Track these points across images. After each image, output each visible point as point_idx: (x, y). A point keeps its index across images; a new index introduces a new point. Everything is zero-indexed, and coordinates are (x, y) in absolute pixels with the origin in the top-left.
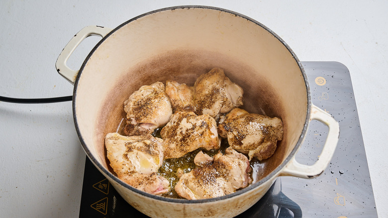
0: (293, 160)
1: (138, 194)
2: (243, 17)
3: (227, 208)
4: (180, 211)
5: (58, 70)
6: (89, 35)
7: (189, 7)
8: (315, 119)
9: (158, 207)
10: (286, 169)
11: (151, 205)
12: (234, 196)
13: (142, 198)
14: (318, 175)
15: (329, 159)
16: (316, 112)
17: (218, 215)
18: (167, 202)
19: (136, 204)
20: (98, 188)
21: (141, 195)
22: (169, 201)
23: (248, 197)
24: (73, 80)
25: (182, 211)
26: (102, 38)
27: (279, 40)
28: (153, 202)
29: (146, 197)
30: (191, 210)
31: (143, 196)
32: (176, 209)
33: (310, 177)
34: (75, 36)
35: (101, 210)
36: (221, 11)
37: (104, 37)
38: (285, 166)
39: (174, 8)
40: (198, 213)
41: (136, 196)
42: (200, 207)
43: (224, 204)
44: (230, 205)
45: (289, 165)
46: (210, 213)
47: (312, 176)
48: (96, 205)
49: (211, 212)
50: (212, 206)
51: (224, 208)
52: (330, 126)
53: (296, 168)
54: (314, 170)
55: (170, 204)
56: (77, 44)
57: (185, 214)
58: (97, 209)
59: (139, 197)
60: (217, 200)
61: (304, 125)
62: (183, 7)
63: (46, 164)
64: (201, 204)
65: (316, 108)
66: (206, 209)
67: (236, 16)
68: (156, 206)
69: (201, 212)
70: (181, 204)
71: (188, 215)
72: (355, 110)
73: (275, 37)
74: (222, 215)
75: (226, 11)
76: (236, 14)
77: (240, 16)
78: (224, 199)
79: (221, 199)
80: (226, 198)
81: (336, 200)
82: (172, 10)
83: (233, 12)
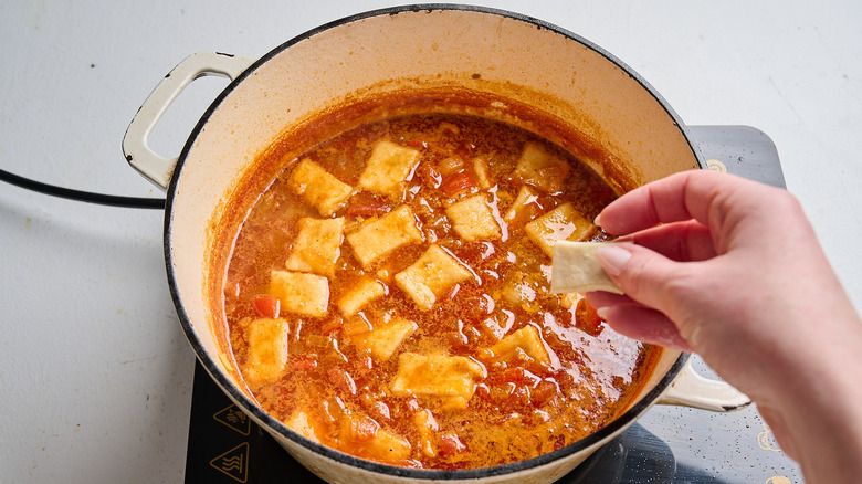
0: (689, 369)
1: (326, 459)
2: (556, 31)
5: (129, 158)
6: (201, 74)
7: (430, 8)
10: (673, 392)
12: (555, 459)
14: (748, 404)
18: (397, 478)
20: (226, 421)
21: (332, 461)
22: (400, 476)
24: (164, 180)
26: (230, 82)
27: (641, 84)
29: (345, 466)
31: (338, 463)
33: (728, 409)
34: (168, 76)
35: (234, 472)
36: (505, 16)
37: (234, 78)
38: (670, 385)
39: (394, 11)
41: (321, 460)
45: (679, 381)
47: (735, 408)
48: (221, 460)
53: (694, 388)
56: (173, 96)
58: (224, 471)
62: (415, 8)
67: (539, 28)
70: (430, 481)
73: (631, 76)
75: (515, 17)
76: (540, 25)
77: (548, 27)
78: (531, 467)
79: (526, 468)
80: (535, 466)
81: (761, 438)
82: (392, 14)
83: (531, 20)
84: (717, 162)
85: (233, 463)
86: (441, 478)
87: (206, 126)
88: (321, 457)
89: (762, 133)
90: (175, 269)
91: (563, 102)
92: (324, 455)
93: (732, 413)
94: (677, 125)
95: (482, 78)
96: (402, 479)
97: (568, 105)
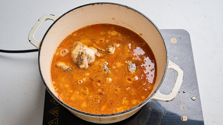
0: (158, 92)
2: (132, 10)
4: (98, 119)
5: (30, 41)
6: (46, 20)
7: (102, 3)
8: (171, 69)
9: (86, 117)
10: (154, 97)
16: (171, 64)
20: (53, 102)
22: (92, 115)
23: (134, 111)
24: (38, 46)
27: (152, 23)
31: (78, 112)
32: (96, 118)
34: (39, 20)
35: (55, 114)
36: (120, 6)
37: (55, 21)
39: (93, 4)
40: (107, 120)
44: (124, 116)
45: (156, 94)
46: (114, 119)
48: (52, 111)
51: (121, 117)
52: (178, 72)
53: (160, 96)
54: (169, 97)
56: (40, 26)
57: (100, 120)
58: (52, 113)
60: (117, 115)
61: (165, 72)
62: (98, 3)
63: (24, 87)
64: (109, 116)
65: (171, 62)
66: (112, 118)
69: (109, 119)
71: (102, 120)
72: (192, 57)
75: (122, 6)
76: (128, 8)
77: (130, 8)
79: (120, 114)
80: (122, 113)
81: (181, 107)
82: (92, 5)
83: (126, 7)
85: (55, 112)
87: (48, 33)
89: (186, 31)
90: (41, 68)
92: (75, 111)
93: (168, 102)
96: (92, 116)
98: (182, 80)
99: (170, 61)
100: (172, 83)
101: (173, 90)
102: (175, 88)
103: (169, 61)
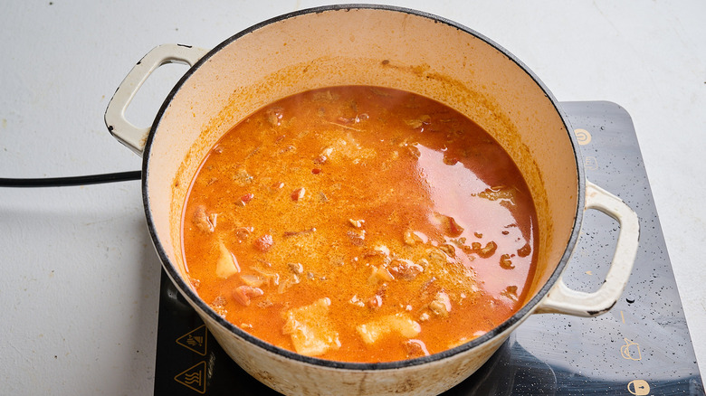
0: (561, 283)
1: (278, 357)
2: (449, 25)
3: (439, 376)
4: (354, 384)
5: (110, 129)
7: (349, 8)
8: (594, 208)
9: (313, 379)
10: (548, 301)
11: (298, 376)
12: (458, 353)
13: (286, 363)
14: (608, 309)
15: (625, 280)
16: (595, 193)
17: (419, 389)
18: (334, 369)
19: (265, 375)
20: (187, 345)
21: (283, 358)
22: (337, 367)
23: (478, 354)
24: (140, 145)
25: (358, 385)
26: (190, 68)
27: (519, 64)
28: (306, 368)
29: (293, 362)
30: (375, 381)
31: (288, 359)
32: (347, 380)
33: (593, 313)
34: (139, 63)
35: (195, 385)
36: (409, 13)
37: (193, 65)
38: (546, 296)
39: (319, 10)
40: (386, 388)
41: (274, 359)
42: (394, 375)
43: (436, 369)
44: (445, 370)
45: (554, 292)
46: (408, 387)
47: (597, 312)
48: (183, 376)
49: (410, 385)
50: (416, 373)
51: (434, 377)
52: (621, 219)
53: (565, 298)
54: (599, 300)
55: (339, 372)
56: (144, 79)
57: (362, 390)
58: (186, 384)
59: (280, 361)
60: (426, 362)
61: (576, 219)
62: (336, 8)
64: (396, 370)
65: (592, 187)
66: (403, 380)
67: (436, 22)
68: (308, 377)
69: (393, 384)
70: (360, 371)
71: (367, 391)
72: (647, 187)
73: (510, 59)
74: (428, 388)
75: (416, 14)
76: (436, 20)
77: (443, 21)
78: (439, 360)
79: (435, 360)
80: (442, 358)
81: (623, 351)
82: (317, 12)
83: (429, 16)
84: (582, 130)
85: (194, 379)
86: (369, 369)
87: (172, 102)
88: (274, 355)
89: (620, 107)
91: (456, 81)
92: (277, 353)
94: (548, 96)
95: (391, 63)
96: (339, 370)
97: (460, 84)
98: (637, 243)
99: (590, 183)
100: (588, 273)
101: (609, 275)
102: (614, 269)
103: (588, 183)
